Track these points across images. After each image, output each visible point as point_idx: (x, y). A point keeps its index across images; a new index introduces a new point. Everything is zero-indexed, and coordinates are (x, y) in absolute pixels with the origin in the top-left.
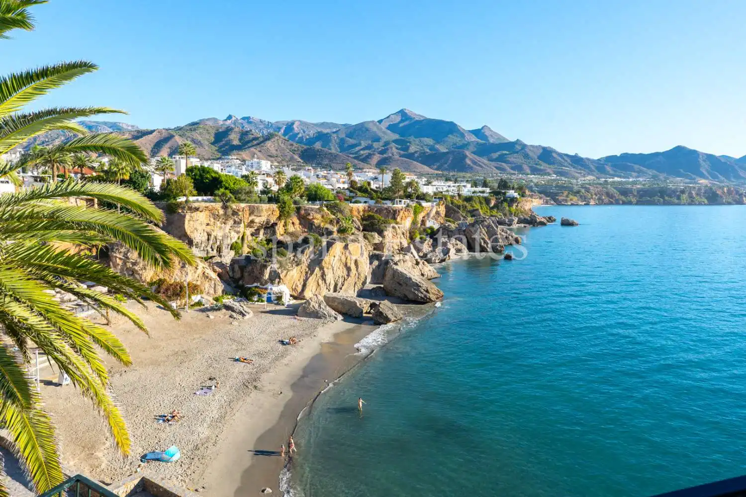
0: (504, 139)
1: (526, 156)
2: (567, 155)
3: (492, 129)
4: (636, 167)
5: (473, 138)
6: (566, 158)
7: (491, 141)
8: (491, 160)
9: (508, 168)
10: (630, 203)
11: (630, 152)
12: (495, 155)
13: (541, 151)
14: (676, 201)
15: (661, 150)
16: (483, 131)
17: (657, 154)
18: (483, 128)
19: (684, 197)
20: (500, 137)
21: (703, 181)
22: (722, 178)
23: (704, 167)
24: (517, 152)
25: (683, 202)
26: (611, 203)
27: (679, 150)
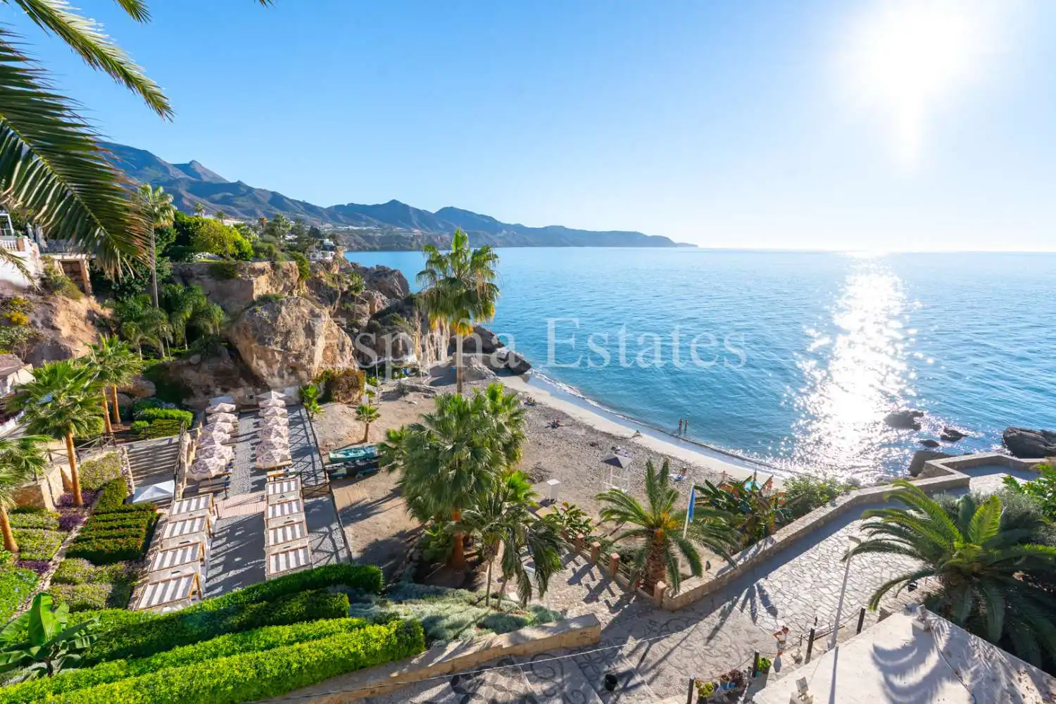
0: (221, 179)
1: (256, 200)
2: (299, 202)
3: (203, 165)
4: (364, 216)
5: (181, 175)
6: (298, 204)
7: (205, 179)
8: (214, 202)
9: (239, 213)
10: (374, 250)
11: (355, 203)
12: (218, 196)
13: (271, 196)
14: (409, 248)
15: (381, 203)
16: (192, 167)
17: (377, 206)
18: (191, 163)
19: (414, 243)
20: (215, 176)
21: (416, 231)
22: (428, 228)
23: (415, 220)
24: (244, 195)
25: (414, 248)
26: (360, 250)
27: (394, 203)
